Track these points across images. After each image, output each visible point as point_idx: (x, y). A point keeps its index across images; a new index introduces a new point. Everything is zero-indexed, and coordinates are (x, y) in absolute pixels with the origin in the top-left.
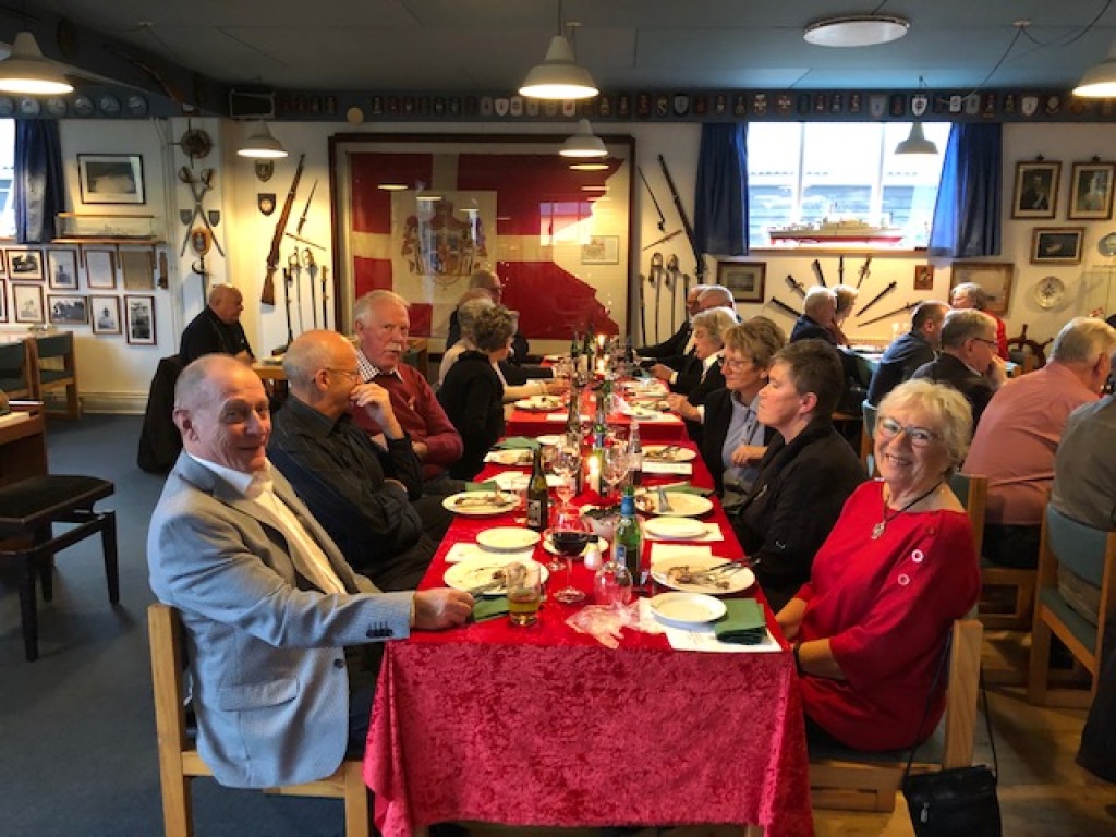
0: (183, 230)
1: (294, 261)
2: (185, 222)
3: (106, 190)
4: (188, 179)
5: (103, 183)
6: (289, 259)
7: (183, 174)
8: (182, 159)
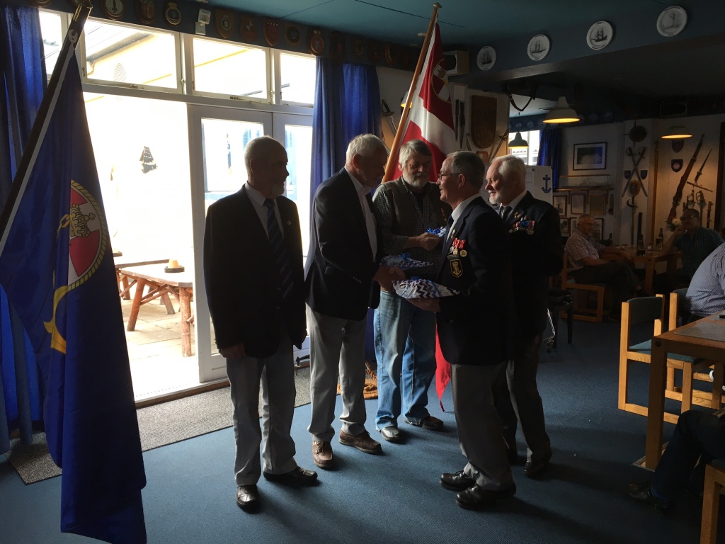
0: (625, 181)
1: (690, 199)
2: (627, 177)
3: (587, 162)
4: (631, 154)
5: (585, 159)
6: (688, 197)
7: (628, 152)
8: (629, 143)
